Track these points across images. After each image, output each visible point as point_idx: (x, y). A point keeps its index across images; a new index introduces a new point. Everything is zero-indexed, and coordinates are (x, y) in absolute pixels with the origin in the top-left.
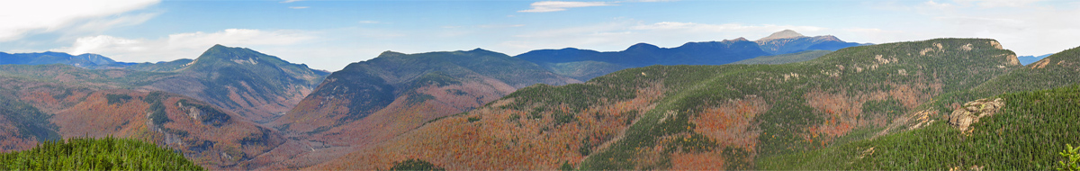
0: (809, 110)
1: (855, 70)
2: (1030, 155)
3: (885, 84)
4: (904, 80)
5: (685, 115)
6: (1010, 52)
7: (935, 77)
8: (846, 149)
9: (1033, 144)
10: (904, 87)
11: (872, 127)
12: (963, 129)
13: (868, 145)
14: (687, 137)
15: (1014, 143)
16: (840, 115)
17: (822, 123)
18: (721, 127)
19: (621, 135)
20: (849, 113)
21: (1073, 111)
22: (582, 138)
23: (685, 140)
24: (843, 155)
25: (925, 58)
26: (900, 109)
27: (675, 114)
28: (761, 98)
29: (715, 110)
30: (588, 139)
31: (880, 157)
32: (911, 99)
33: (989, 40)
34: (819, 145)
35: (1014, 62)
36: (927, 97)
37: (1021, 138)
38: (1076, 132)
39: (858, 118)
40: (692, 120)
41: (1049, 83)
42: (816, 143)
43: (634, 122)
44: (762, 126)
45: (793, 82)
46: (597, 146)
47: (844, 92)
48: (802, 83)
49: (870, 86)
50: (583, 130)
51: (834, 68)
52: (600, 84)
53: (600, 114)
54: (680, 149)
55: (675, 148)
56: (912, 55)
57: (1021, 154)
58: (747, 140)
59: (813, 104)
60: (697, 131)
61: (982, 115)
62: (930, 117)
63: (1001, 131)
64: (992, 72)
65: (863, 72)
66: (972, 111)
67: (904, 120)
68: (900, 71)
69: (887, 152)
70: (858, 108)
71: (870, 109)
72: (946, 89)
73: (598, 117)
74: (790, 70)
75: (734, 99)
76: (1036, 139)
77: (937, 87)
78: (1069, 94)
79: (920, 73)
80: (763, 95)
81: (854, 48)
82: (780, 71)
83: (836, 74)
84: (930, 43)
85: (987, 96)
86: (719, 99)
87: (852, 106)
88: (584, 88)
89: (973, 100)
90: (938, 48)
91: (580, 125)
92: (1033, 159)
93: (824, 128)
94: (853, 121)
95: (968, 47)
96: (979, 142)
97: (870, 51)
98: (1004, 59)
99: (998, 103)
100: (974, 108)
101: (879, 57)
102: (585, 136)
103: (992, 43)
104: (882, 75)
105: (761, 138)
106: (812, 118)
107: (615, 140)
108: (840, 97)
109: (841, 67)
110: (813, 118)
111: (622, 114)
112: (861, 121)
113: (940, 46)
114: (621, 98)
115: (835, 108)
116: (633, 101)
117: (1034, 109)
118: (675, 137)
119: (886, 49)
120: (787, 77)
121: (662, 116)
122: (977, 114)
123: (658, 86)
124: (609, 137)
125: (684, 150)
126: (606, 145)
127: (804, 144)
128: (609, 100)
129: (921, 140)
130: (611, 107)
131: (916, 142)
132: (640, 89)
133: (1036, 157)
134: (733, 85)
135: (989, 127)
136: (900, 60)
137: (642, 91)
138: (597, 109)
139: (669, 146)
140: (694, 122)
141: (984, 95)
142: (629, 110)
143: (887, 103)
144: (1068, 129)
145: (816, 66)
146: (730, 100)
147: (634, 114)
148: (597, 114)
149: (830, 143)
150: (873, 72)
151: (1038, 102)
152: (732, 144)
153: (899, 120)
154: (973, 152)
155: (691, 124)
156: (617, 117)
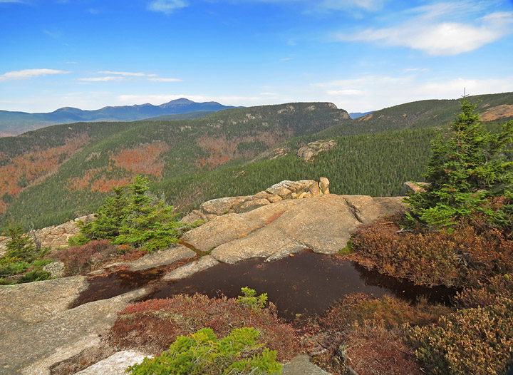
0: (199, 149)
1: (232, 123)
2: (354, 175)
3: (253, 131)
4: (266, 129)
5: (106, 155)
6: (342, 111)
7: (288, 127)
8: (225, 171)
9: (357, 168)
10: (266, 133)
11: (244, 158)
12: (306, 159)
13: (240, 169)
14: (109, 169)
15: (342, 168)
16: (221, 151)
17: (209, 157)
18: (135, 161)
19: (54, 171)
20: (228, 150)
21: (388, 148)
22: (19, 176)
23: (108, 171)
24: (223, 176)
25: (282, 115)
26: (263, 147)
27: (98, 155)
28: (164, 142)
29: (130, 150)
30: (24, 175)
31: (249, 177)
32: (272, 141)
33: (328, 103)
34: (207, 170)
35: (345, 117)
36: (282, 139)
37: (348, 165)
38: (389, 162)
39: (234, 153)
40: (112, 158)
41: (371, 130)
42: (205, 169)
43: (65, 162)
44: (166, 160)
45: (187, 132)
46: (33, 180)
47: (224, 137)
48: (193, 132)
49: (243, 133)
50: (19, 170)
51: (216, 122)
52: (32, 136)
53: (34, 158)
54: (104, 177)
55: (100, 177)
56: (272, 114)
57: (348, 175)
58: (155, 169)
59: (202, 145)
60: (116, 165)
61: (321, 150)
62: (284, 152)
63: (333, 161)
64: (329, 123)
65: (237, 124)
66: (313, 148)
67: (266, 154)
68: (263, 124)
69: (253, 173)
70: (234, 147)
71: (242, 147)
72: (296, 135)
73: (32, 160)
74: (184, 124)
75: (144, 143)
76: (359, 166)
77: (290, 133)
78: (385, 137)
79: (277, 125)
80: (165, 140)
81: (231, 109)
82: (178, 124)
83: (218, 126)
84: (284, 106)
85: (324, 138)
86: (133, 143)
87: (230, 146)
88: (17, 140)
89: (315, 141)
90: (290, 109)
91: (16, 166)
92: (357, 178)
93: (210, 160)
94: (231, 155)
95: (312, 108)
96: (318, 167)
97: (243, 111)
98: (339, 115)
99: (332, 143)
100: (315, 146)
101: (248, 115)
102: (22, 174)
103: (330, 105)
104: (251, 126)
105: (166, 167)
106: (201, 154)
107: (50, 174)
108: (221, 140)
109: (222, 122)
110: (203, 154)
111: (54, 157)
112: (236, 155)
113: (292, 108)
114: (52, 146)
115: (218, 147)
116: (62, 147)
117: (358, 147)
118: (99, 170)
119: (253, 110)
120: (182, 128)
121: (88, 156)
122: (317, 150)
123: (83, 136)
124: (43, 173)
125: (107, 177)
126: (42, 178)
127: (196, 170)
128: (41, 148)
129: (277, 165)
130: (44, 152)
131: (274, 167)
132: (68, 139)
133: (359, 177)
134: (143, 134)
135: (325, 158)
136: (264, 117)
137: (69, 140)
138: (31, 154)
139: (95, 175)
140: (114, 159)
141: (323, 138)
142: (60, 153)
143: (254, 144)
144: (383, 160)
145: (203, 121)
146: (141, 144)
147: (64, 156)
148: (31, 157)
149: (215, 169)
150: (244, 125)
151: (361, 142)
152: (144, 172)
153: (263, 154)
154: (314, 174)
155: (111, 161)
156: (49, 159)
